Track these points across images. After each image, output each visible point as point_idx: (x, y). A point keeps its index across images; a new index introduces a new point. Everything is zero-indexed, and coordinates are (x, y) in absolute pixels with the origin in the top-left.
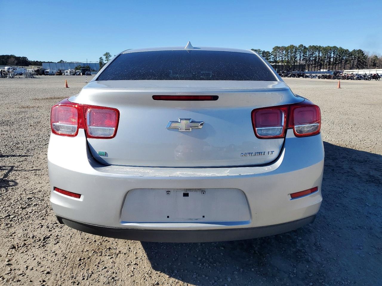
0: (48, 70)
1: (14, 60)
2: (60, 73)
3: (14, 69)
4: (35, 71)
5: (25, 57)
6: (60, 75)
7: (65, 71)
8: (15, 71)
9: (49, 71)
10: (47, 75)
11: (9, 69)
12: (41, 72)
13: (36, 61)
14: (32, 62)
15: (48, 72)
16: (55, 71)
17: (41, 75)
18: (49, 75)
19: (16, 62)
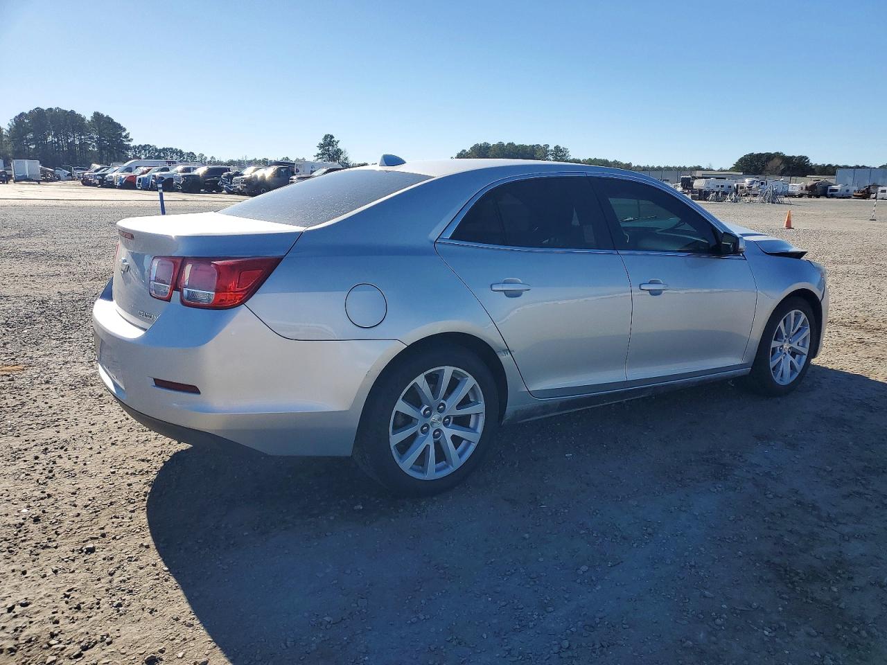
0: (838, 187)
1: (778, 164)
2: (866, 194)
3: (762, 184)
4: (806, 187)
5: (803, 157)
6: (864, 198)
7: (880, 189)
8: (763, 186)
9: (839, 189)
10: (832, 196)
11: (752, 183)
12: (819, 190)
13: (826, 165)
14: (818, 166)
15: (836, 190)
16: (853, 189)
17: (818, 197)
18: (838, 198)
19: (782, 167)
